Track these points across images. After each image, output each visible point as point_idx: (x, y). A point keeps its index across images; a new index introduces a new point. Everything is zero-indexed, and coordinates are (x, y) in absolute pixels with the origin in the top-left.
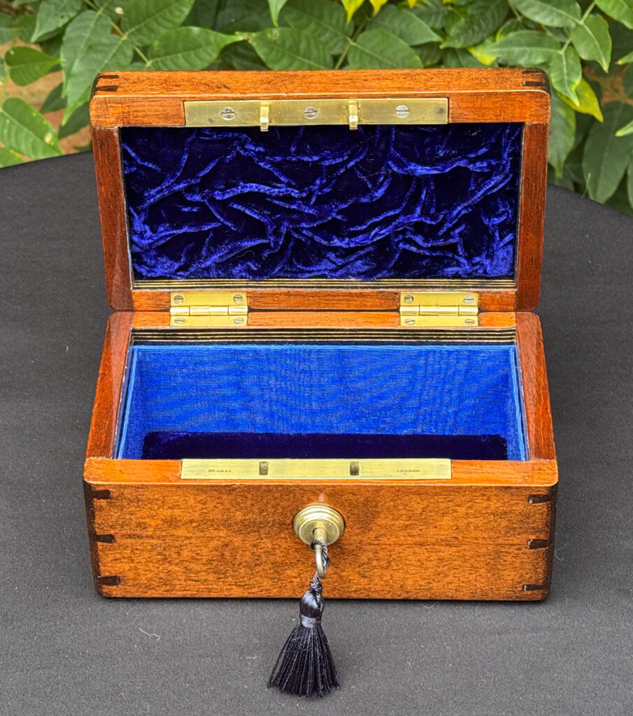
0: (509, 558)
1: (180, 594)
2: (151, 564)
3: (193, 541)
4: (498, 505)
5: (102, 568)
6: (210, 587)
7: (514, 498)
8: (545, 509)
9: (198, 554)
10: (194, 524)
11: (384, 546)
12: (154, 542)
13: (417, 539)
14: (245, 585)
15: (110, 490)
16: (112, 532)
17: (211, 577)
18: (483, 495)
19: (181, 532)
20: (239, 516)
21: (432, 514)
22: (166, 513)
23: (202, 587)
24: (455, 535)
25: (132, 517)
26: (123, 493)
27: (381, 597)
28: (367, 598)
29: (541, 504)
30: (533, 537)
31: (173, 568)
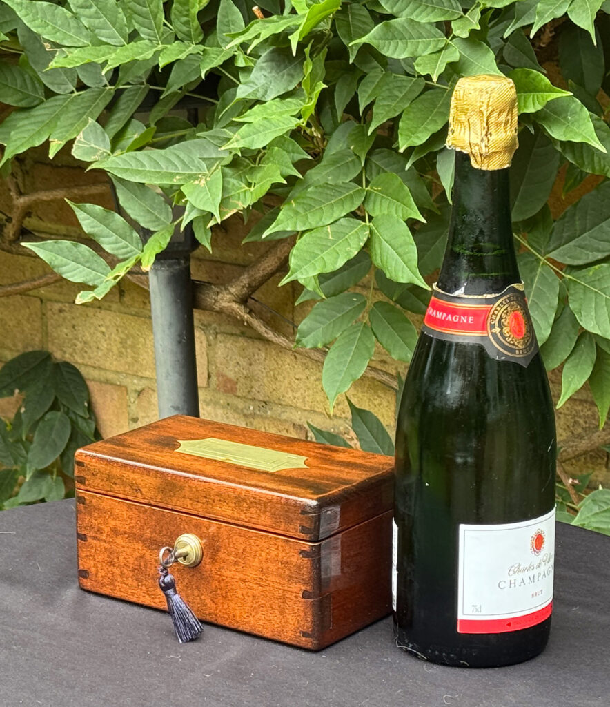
0: (290, 603)
1: (118, 595)
2: (104, 565)
3: (126, 549)
4: (284, 554)
5: (80, 562)
6: (133, 591)
7: (292, 550)
8: (309, 565)
9: (127, 561)
10: (126, 536)
11: (224, 578)
12: (106, 545)
13: (241, 575)
14: (152, 595)
15: (86, 497)
16: (86, 532)
17: (135, 584)
18: (276, 544)
19: (119, 540)
20: (148, 533)
21: (248, 555)
22: (112, 523)
23: (130, 591)
24: (260, 577)
25: (96, 522)
26: (91, 501)
27: (222, 623)
28: (216, 622)
29: (306, 559)
30: (303, 588)
31: (115, 570)
